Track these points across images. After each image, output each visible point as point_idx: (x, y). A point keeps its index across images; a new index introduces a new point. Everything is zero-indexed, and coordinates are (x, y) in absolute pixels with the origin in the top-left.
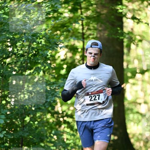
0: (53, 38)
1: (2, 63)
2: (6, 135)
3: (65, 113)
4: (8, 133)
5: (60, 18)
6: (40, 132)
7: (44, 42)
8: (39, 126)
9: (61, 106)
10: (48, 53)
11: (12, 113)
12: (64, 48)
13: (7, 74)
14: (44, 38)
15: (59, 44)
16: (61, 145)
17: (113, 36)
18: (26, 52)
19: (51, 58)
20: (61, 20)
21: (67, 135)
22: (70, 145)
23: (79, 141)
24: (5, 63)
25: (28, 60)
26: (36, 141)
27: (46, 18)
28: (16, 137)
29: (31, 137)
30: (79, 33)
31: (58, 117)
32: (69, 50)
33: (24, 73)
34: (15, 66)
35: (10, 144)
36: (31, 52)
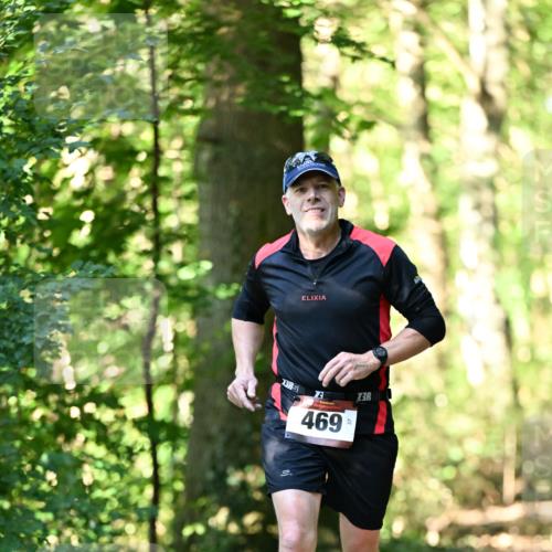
3: (87, 389)
10: (26, 168)
12: (83, 149)
14: (10, 112)
15: (69, 133)
16: (73, 507)
17: (265, 106)
19: (35, 187)
21: (96, 468)
22: (108, 508)
23: (142, 491)
27: (18, 38)
31: (62, 403)
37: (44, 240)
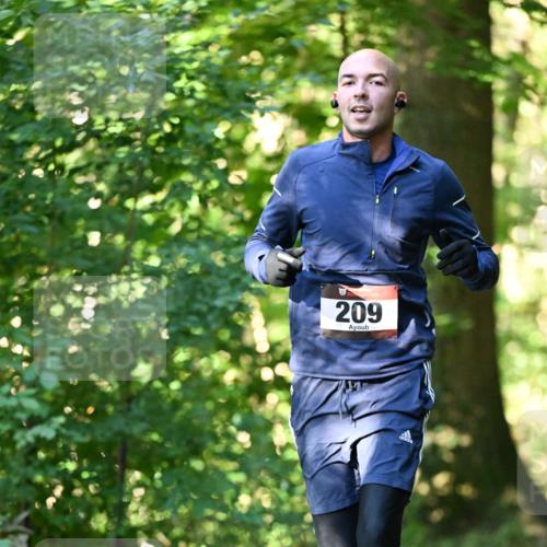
0: (236, 78)
1: (51, 167)
2: (64, 431)
3: (280, 351)
4: (71, 422)
5: (260, 5)
6: (189, 420)
7: (205, 91)
8: (185, 399)
9: (266, 325)
10: (218, 133)
12: (275, 113)
13: (69, 209)
14: (203, 77)
15: (258, 98)
16: (265, 468)
17: (457, 72)
18: (137, 129)
19: (228, 152)
20: (267, 12)
24: (61, 167)
25: (144, 156)
26: (172, 453)
27: (211, 4)
28: (100, 439)
29: (155, 437)
30: (331, 58)
31: (254, 364)
32: (296, 122)
33: (129, 203)
34: (99, 180)
35: (79, 462)
36: (157, 127)
37: (236, 203)
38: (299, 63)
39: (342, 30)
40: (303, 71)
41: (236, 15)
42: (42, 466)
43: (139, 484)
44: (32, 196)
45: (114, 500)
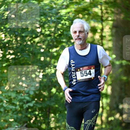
1: (32, 42)
2: (35, 104)
4: (37, 102)
5: (82, 3)
7: (68, 24)
11: (40, 85)
13: (36, 52)
17: (128, 19)
18: (53, 33)
20: (83, 5)
24: (34, 42)
25: (54, 39)
26: (61, 110)
27: (70, 3)
28: (44, 106)
29: (57, 106)
30: (98, 16)
32: (90, 31)
33: (50, 50)
34: (43, 45)
35: (39, 112)
36: (57, 32)
38: (91, 17)
39: (101, 9)
40: (92, 19)
41: (76, 6)
42: (30, 113)
43: (53, 117)
44: (27, 49)
45: (47, 121)
